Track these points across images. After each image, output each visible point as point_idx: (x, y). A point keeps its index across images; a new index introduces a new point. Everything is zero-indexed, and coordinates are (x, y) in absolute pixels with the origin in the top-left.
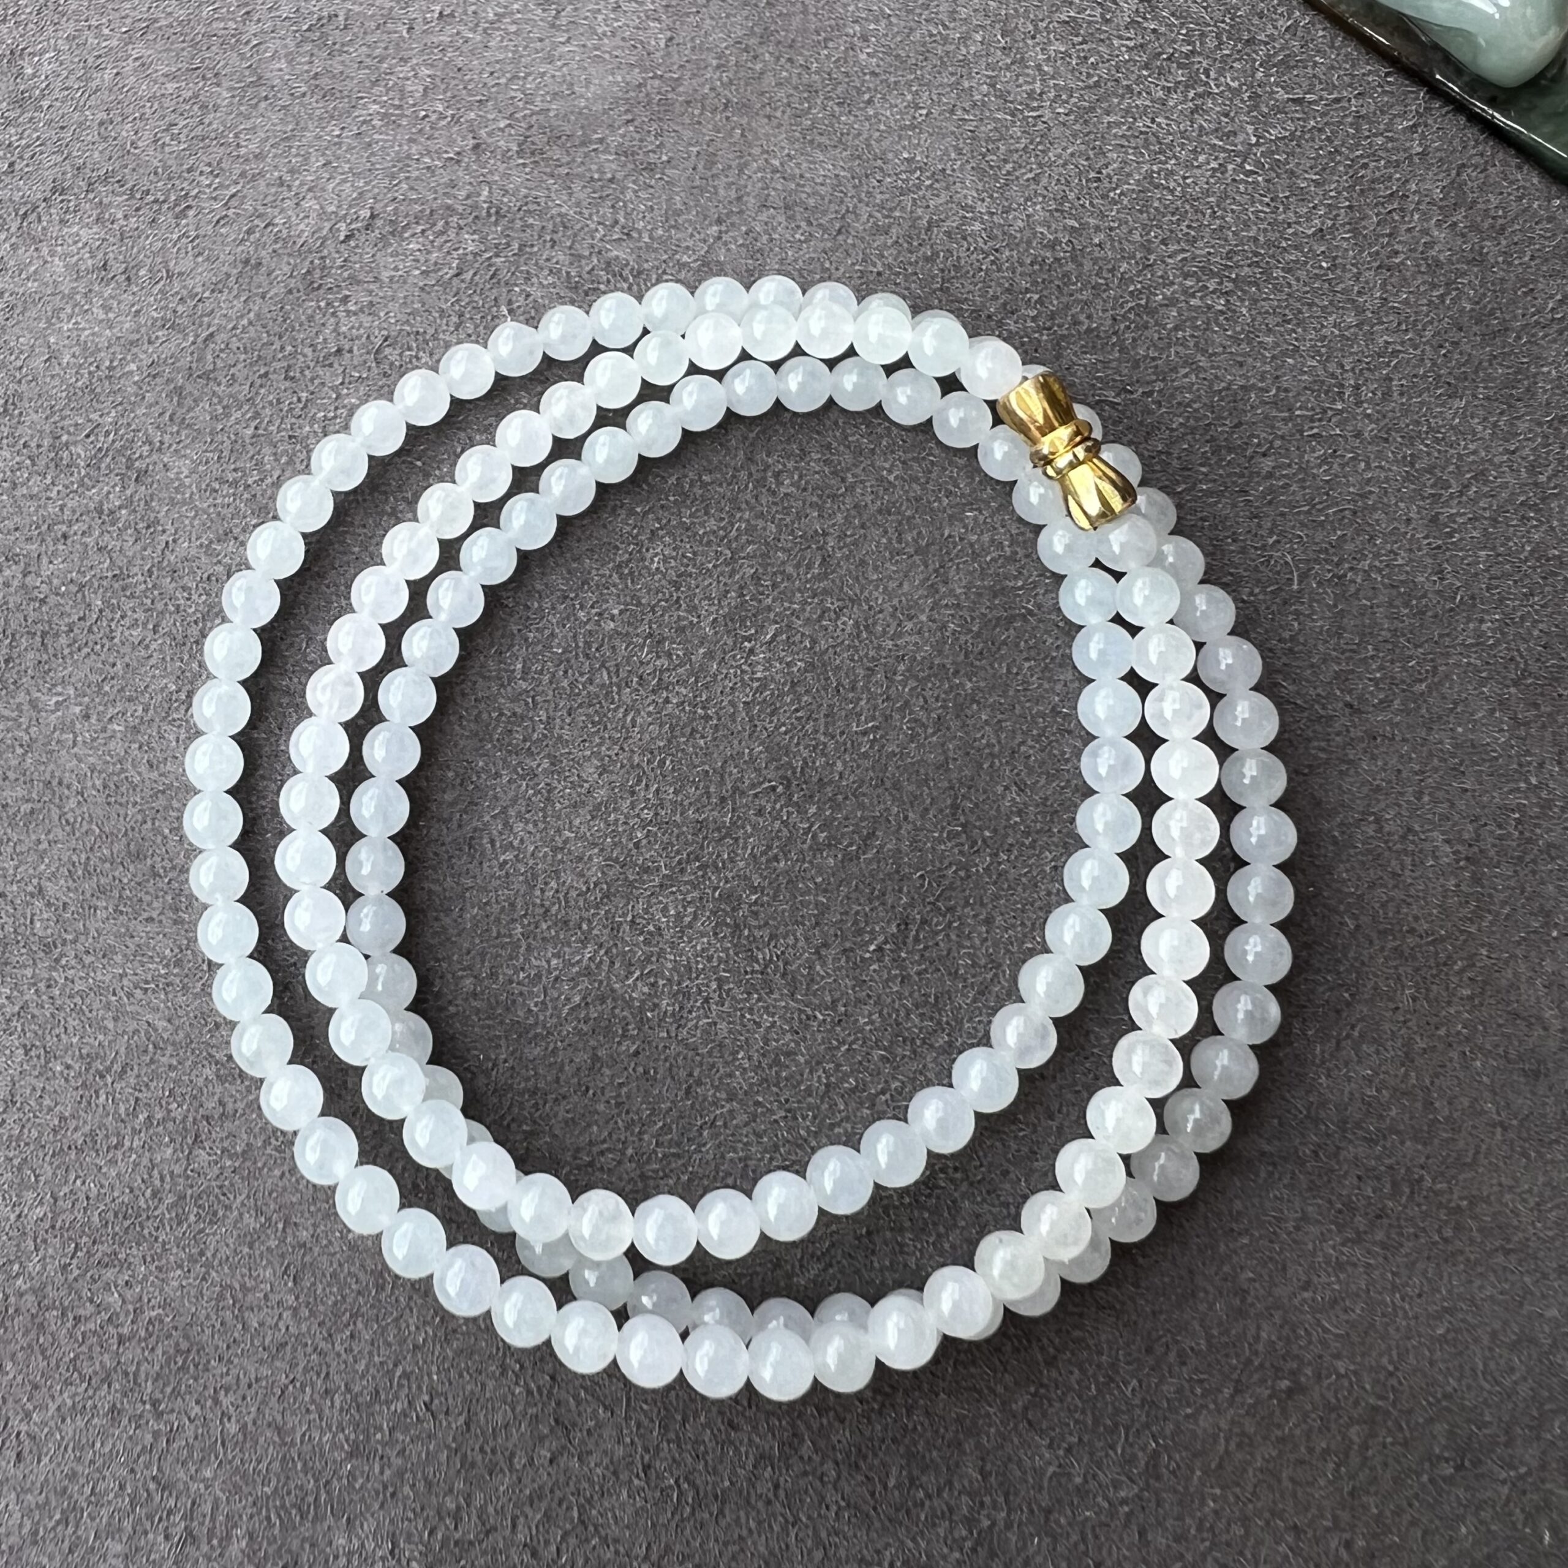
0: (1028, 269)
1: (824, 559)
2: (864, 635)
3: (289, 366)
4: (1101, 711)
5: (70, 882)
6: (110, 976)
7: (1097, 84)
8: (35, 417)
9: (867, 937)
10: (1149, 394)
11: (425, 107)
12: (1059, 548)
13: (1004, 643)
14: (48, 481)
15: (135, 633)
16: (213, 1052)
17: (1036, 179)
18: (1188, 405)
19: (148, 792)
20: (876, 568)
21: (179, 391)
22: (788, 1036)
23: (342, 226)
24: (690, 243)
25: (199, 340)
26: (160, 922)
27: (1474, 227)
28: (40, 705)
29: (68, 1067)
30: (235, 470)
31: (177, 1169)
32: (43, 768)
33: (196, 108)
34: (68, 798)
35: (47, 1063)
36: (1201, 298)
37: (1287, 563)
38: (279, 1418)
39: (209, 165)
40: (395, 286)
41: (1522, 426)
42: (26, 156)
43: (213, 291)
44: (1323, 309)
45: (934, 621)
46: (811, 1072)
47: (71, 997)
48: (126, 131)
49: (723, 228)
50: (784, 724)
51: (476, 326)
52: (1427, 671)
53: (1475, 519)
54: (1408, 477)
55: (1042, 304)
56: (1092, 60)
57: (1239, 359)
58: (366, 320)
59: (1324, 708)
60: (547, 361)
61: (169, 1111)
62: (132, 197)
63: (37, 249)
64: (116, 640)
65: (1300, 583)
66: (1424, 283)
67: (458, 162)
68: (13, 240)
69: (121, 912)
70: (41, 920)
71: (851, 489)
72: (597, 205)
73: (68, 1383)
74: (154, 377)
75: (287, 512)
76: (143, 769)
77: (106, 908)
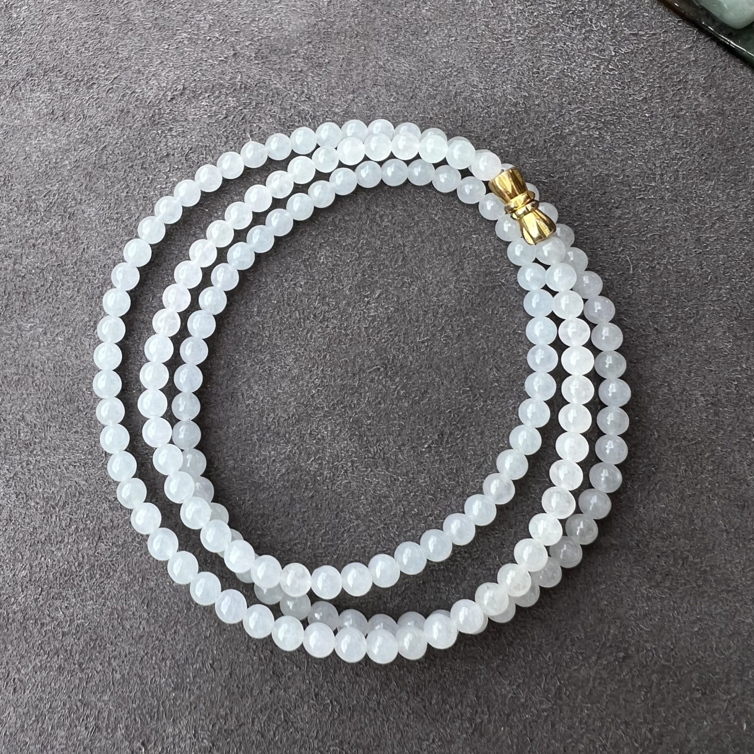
0: (503, 116)
1: (404, 258)
2: (423, 295)
3: (143, 162)
4: (537, 332)
5: (38, 414)
6: (57, 459)
7: (538, 26)
8: (19, 186)
9: (423, 441)
10: (562, 178)
11: (210, 35)
12: (518, 253)
13: (491, 299)
14: (26, 218)
15: (68, 293)
16: (108, 496)
17: (508, 72)
18: (581, 183)
19: (75, 371)
20: (429, 262)
21: (89, 174)
22: (385, 489)
23: (169, 93)
24: (339, 103)
25: (99, 149)
26: (82, 433)
27: (719, 97)
28: (22, 328)
29: (37, 503)
30: (117, 213)
31: (91, 552)
32: (23, 358)
33: (97, 34)
34: (36, 373)
35: (27, 501)
36: (587, 131)
37: (627, 260)
38: (140, 671)
39: (104, 62)
40: (195, 123)
41: (741, 194)
42: (14, 58)
43: (106, 125)
44: (646, 136)
45: (457, 288)
46: (396, 506)
47: (38, 469)
48: (63, 46)
49: (355, 96)
50: (384, 338)
51: (235, 143)
52: (694, 313)
53: (718, 239)
54: (686, 219)
55: (510, 134)
56: (535, 14)
57: (606, 161)
58: (181, 140)
59: (644, 331)
60: (270, 160)
61: (86, 525)
62: (66, 78)
63: (19, 104)
64: (59, 296)
65: (633, 270)
66: (695, 125)
67: (226, 62)
68: (8, 99)
69: (63, 429)
70: (24, 432)
71: (417, 224)
72: (294, 84)
73: (38, 655)
74: (78, 167)
75: (143, 234)
76: (73, 359)
77: (55, 427)
